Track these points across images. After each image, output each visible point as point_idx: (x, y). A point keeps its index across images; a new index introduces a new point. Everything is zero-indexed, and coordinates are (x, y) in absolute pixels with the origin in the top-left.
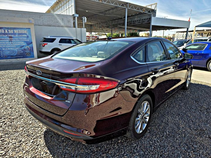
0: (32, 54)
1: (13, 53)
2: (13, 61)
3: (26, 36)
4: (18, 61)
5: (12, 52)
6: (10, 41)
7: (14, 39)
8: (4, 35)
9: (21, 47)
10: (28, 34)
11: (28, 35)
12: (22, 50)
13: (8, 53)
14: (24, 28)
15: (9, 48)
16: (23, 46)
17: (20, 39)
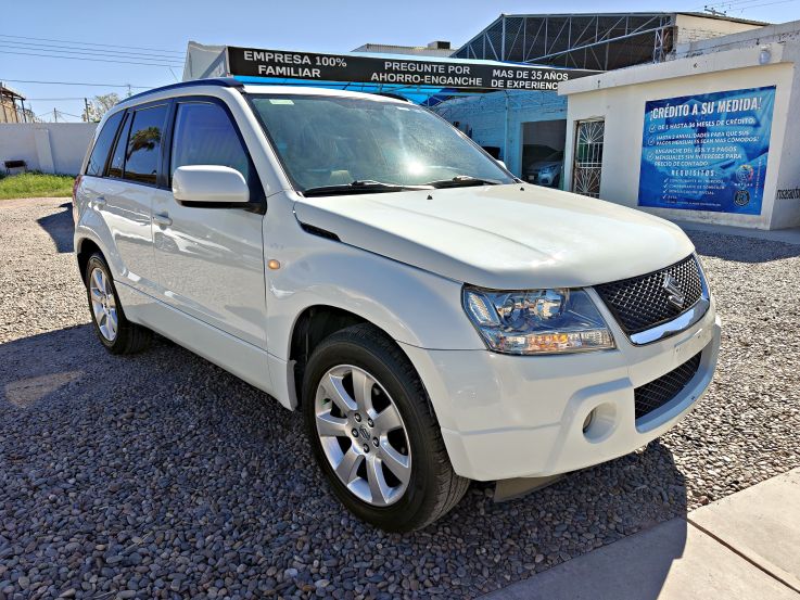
0: (755, 200)
1: (696, 189)
2: (688, 219)
3: (752, 121)
4: (701, 221)
5: (693, 184)
6: (696, 145)
7: (710, 138)
8: (686, 125)
9: (725, 167)
10: (759, 113)
11: (759, 117)
12: (725, 180)
13: (679, 187)
14: (754, 90)
15: (689, 168)
16: (732, 164)
17: (727, 138)
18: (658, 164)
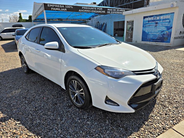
0: (169, 39)
1: (155, 37)
2: (153, 44)
3: (168, 21)
4: (157, 45)
6: (155, 27)
7: (158, 25)
8: (153, 22)
9: (162, 32)
10: (170, 19)
12: (162, 35)
13: (151, 37)
14: (169, 14)
15: (154, 32)
16: (163, 31)
17: (162, 25)
18: (146, 31)
